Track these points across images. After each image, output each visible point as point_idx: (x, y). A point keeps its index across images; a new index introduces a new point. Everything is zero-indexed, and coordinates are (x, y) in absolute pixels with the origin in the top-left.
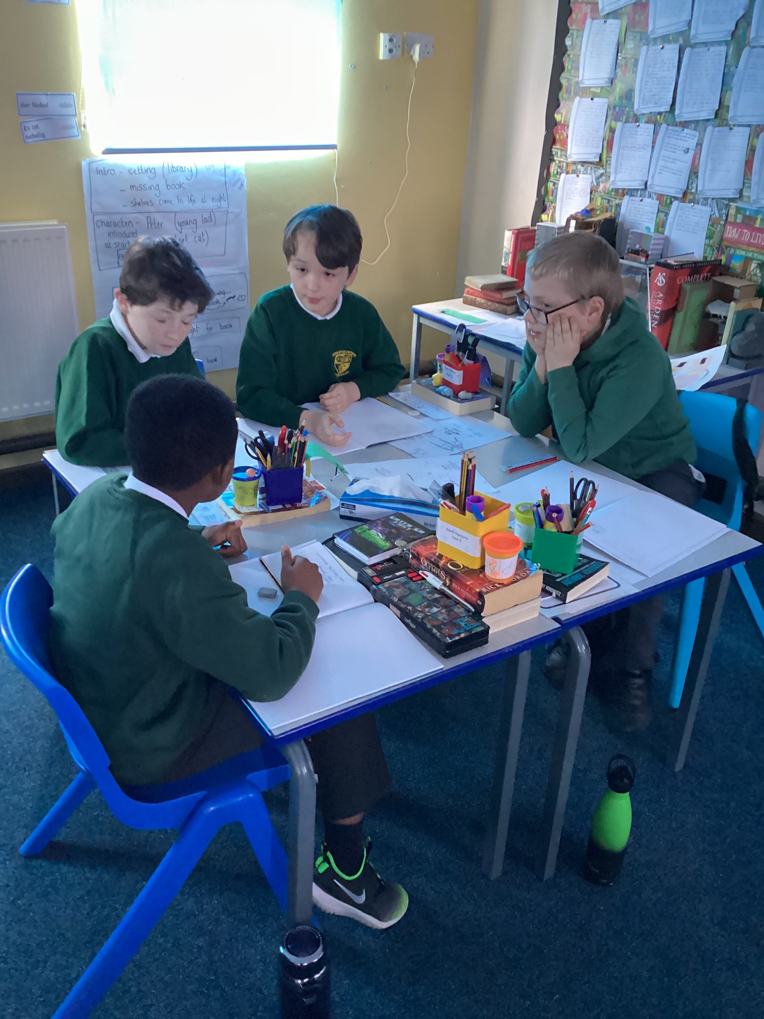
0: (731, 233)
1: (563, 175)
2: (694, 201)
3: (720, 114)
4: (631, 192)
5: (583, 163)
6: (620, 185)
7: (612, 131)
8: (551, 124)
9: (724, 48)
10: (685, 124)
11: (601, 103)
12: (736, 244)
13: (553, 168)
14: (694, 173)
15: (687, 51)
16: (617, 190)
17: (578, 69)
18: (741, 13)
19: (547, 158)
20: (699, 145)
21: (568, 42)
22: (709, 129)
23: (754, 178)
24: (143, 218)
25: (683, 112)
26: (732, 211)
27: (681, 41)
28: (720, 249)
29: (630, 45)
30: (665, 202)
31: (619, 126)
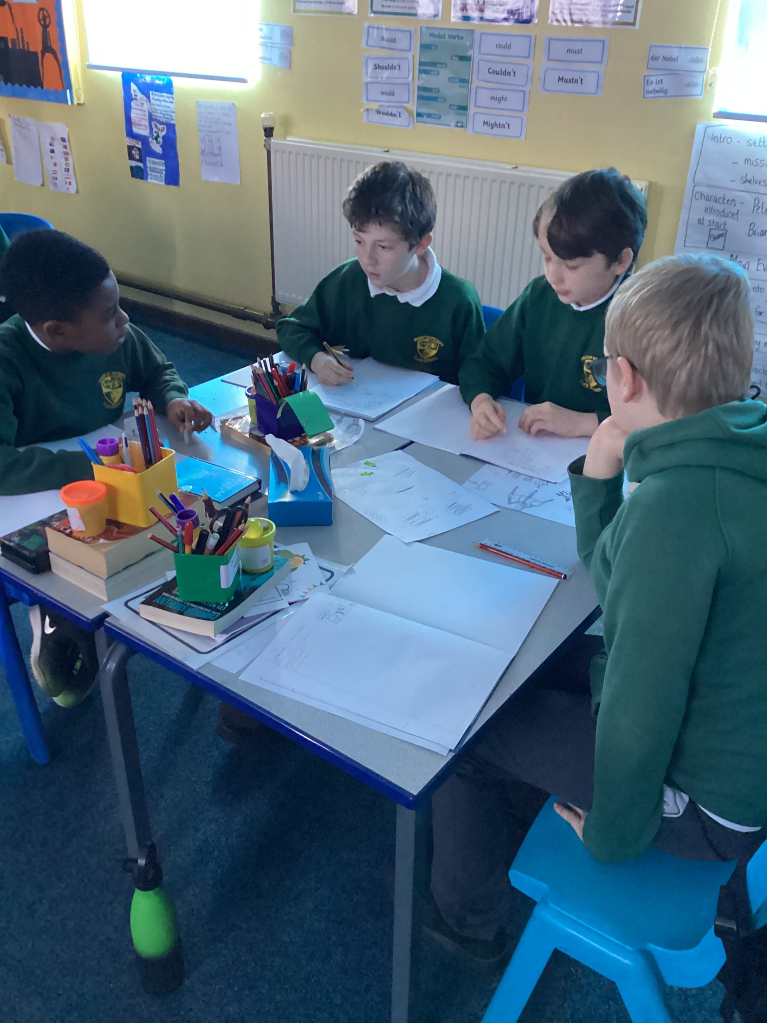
24: (749, 198)
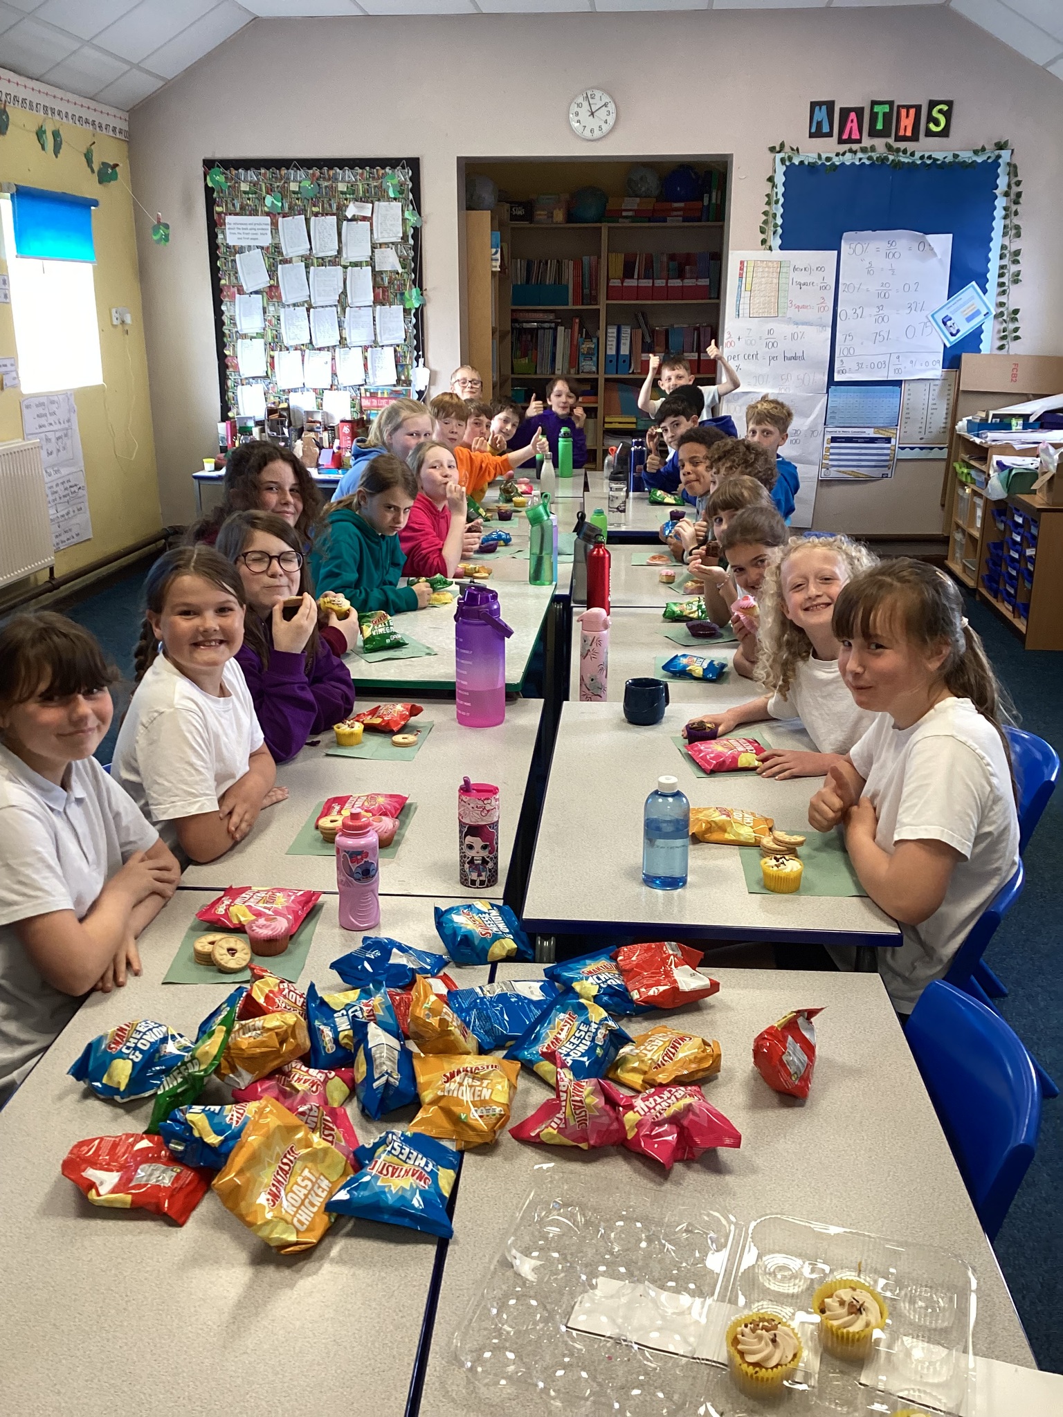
0: (365, 403)
1: (240, 387)
2: (337, 389)
3: (342, 342)
4: (295, 390)
5: (253, 378)
6: (286, 387)
7: (272, 357)
8: (222, 357)
9: (334, 308)
10: (320, 349)
11: (261, 342)
12: (369, 408)
13: (230, 383)
14: (334, 374)
15: (312, 310)
16: (284, 391)
17: (235, 324)
18: (341, 291)
19: (223, 378)
20: (333, 359)
21: (223, 308)
22: (337, 350)
23: (370, 371)
25: (318, 343)
26: (363, 391)
27: (306, 305)
28: (362, 412)
29: (271, 308)
30: (319, 393)
31: (276, 354)
